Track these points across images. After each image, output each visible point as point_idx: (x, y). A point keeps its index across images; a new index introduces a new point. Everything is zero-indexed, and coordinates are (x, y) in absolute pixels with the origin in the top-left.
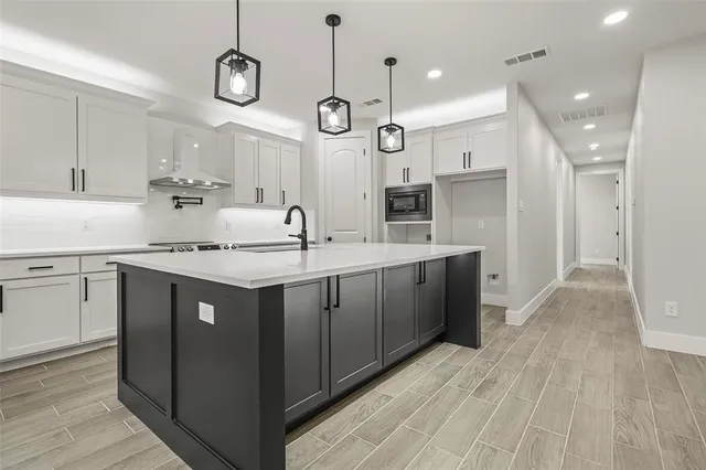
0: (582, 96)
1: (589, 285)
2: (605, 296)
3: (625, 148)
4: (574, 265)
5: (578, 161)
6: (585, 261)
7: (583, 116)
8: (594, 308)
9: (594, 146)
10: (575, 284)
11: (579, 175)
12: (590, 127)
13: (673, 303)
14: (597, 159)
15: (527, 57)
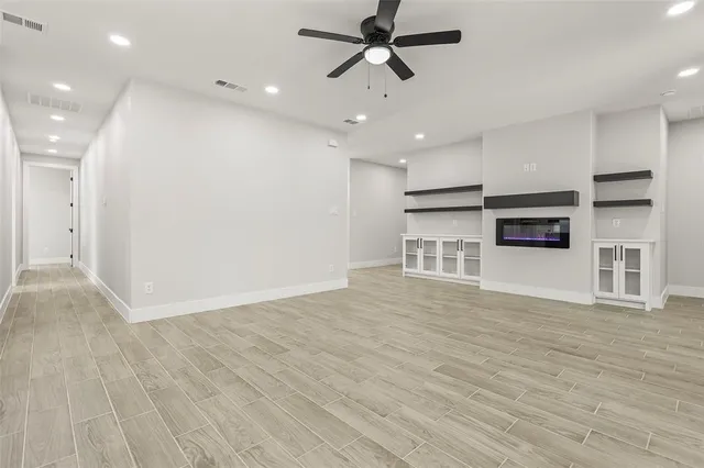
0: (62, 87)
1: (51, 286)
2: (74, 293)
3: (85, 149)
4: (23, 267)
5: (26, 149)
6: (34, 262)
7: (56, 106)
8: (70, 306)
9: (54, 138)
10: (32, 288)
11: (26, 164)
12: (57, 118)
13: (148, 284)
14: (53, 151)
15: (19, 21)
